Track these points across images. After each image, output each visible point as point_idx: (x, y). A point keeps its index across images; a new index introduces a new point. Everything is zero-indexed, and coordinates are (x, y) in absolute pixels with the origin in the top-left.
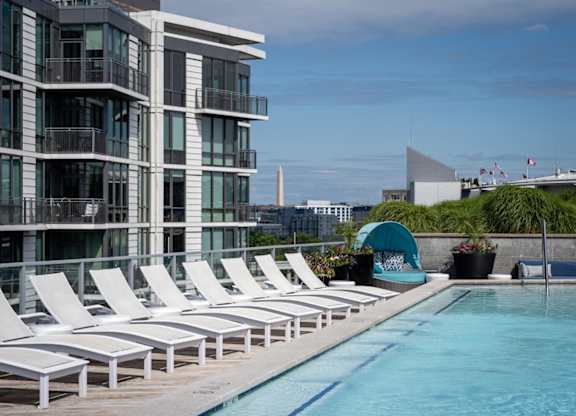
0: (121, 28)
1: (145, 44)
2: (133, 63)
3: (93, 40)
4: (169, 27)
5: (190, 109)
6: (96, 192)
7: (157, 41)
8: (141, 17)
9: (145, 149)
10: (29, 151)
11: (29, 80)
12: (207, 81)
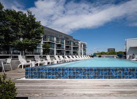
0: (78, 43)
1: (79, 44)
2: (78, 45)
3: (76, 44)
4: (81, 43)
5: (82, 48)
6: (76, 53)
7: (80, 44)
8: (79, 42)
9: (79, 51)
10: (72, 51)
11: (72, 46)
12: (83, 46)
